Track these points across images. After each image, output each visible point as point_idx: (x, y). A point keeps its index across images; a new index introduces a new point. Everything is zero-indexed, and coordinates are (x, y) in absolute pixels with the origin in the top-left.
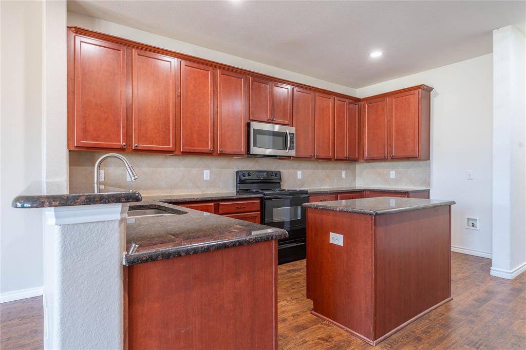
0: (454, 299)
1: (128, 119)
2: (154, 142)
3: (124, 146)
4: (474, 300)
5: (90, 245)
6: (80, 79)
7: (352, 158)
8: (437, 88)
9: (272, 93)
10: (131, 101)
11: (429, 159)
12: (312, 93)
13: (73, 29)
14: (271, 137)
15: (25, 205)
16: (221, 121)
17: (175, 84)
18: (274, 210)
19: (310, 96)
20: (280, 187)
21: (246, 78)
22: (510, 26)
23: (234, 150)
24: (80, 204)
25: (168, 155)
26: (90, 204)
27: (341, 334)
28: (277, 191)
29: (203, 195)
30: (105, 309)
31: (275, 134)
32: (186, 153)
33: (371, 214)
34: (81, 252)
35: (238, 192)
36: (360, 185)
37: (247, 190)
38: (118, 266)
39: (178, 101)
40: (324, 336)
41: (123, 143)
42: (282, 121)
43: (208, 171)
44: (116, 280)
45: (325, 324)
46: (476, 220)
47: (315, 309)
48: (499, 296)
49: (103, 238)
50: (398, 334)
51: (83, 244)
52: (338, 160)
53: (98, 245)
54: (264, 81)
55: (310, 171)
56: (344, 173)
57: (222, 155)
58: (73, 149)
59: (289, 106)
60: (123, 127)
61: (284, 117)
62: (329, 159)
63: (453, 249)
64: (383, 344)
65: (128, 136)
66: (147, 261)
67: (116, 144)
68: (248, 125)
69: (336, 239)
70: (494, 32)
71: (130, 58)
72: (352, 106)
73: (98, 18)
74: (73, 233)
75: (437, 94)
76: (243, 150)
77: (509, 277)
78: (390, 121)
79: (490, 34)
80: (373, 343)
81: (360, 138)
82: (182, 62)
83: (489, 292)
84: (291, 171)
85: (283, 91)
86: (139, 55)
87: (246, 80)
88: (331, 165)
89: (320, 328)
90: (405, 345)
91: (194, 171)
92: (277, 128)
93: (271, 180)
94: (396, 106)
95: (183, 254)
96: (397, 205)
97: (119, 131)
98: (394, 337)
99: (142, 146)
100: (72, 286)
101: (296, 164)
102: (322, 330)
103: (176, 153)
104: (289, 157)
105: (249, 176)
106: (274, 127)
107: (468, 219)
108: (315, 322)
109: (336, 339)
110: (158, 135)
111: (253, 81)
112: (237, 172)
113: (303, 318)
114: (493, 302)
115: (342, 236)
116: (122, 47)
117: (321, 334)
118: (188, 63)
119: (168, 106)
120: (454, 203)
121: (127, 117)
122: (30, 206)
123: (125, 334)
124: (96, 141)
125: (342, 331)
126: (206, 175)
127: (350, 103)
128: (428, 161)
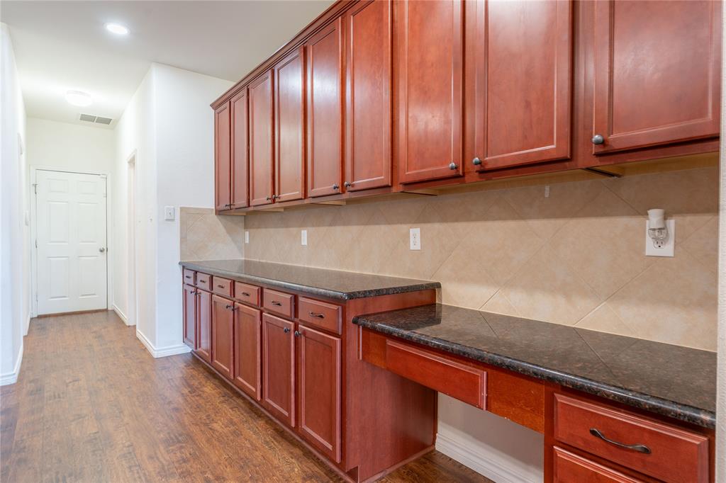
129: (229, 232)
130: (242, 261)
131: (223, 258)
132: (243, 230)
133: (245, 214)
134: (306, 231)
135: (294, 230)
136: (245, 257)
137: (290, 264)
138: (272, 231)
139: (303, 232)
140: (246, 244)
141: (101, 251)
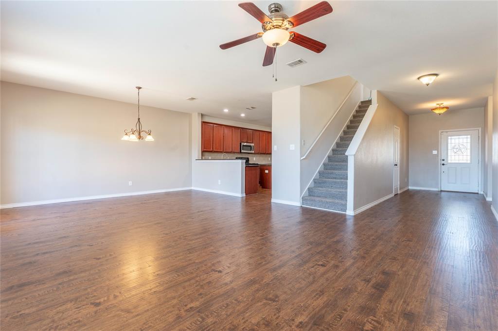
3: (212, 150)
9: (247, 133)
12: (259, 132)
16: (233, 143)
23: (237, 151)
52: (267, 154)
54: (245, 130)
55: (258, 158)
57: (234, 153)
59: (252, 137)
61: (251, 141)
62: (264, 154)
68: (241, 144)
71: (213, 127)
82: (224, 127)
84: (252, 157)
85: (250, 132)
87: (240, 130)
92: (248, 144)
99: (216, 150)
104: (252, 153)
112: (236, 158)
119: (221, 139)
121: (213, 143)
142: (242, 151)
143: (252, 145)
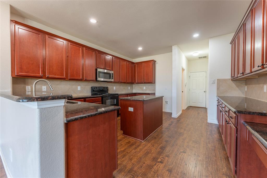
0: (164, 125)
1: (44, 64)
2: (57, 75)
3: (42, 76)
4: (169, 125)
5: (52, 116)
6: (18, 45)
7: (132, 83)
8: (157, 61)
9: (105, 58)
10: (45, 57)
11: (155, 83)
12: (119, 60)
13: (14, 22)
14: (103, 74)
15: (24, 101)
16: (86, 67)
17: (66, 52)
18: (107, 101)
19: (118, 60)
20: (108, 93)
21: (95, 52)
22: (176, 45)
23: (91, 79)
24: (49, 100)
25: (62, 80)
26: (53, 100)
27: (133, 140)
28: (107, 94)
29: (78, 96)
30: (58, 140)
31: (104, 73)
32: (70, 80)
33: (142, 101)
34: (48, 119)
35: (92, 95)
36: (134, 91)
37: (96, 94)
38: (63, 123)
39: (67, 58)
40: (127, 142)
41: (41, 75)
42: (109, 69)
43: (80, 87)
44: (62, 129)
45: (127, 138)
46: (167, 101)
47: (124, 134)
48: (174, 123)
49: (57, 113)
50: (150, 138)
51: (49, 116)
52: (128, 83)
53: (55, 116)
54: (102, 54)
55: (118, 87)
56: (129, 87)
57: (86, 80)
58: (15, 76)
59: (111, 64)
60: (41, 68)
61: (110, 67)
62: (125, 83)
63: (163, 111)
64: (146, 141)
65: (44, 72)
66: (74, 120)
67: (38, 75)
68: (96, 70)
69: (131, 109)
70: (173, 46)
71: (45, 39)
72: (132, 65)
73: (27, 18)
74: (45, 111)
75: (157, 63)
76: (94, 79)
77: (176, 117)
78: (144, 71)
79: (172, 47)
80: (143, 141)
81: (135, 76)
82: (69, 43)
83: (172, 122)
84: (112, 87)
85: (109, 58)
86: (49, 37)
87: (96, 53)
88: (125, 85)
89: (126, 139)
90: (152, 140)
91: (74, 87)
92: (106, 71)
93: (104, 90)
94: (146, 66)
95: (87, 117)
96: (146, 98)
97: (40, 69)
98: (148, 139)
99: (51, 76)
100: (44, 133)
101: (113, 84)
102: (127, 140)
103: (66, 79)
104: (111, 82)
105: (96, 88)
106: (104, 71)
107: (166, 101)
108: (124, 138)
109: (131, 142)
110: (58, 72)
111: (98, 53)
112: (91, 87)
113: (120, 137)
114: (173, 125)
115: (133, 108)
116: (40, 33)
117: (127, 141)
118: (71, 44)
119: (63, 60)
120: (163, 96)
121: (43, 63)
122: (26, 101)
123: (65, 149)
124: (28, 73)
125: (133, 139)
126: (79, 88)
127: (131, 64)
128: (155, 84)
129: (238, 86)
130: (244, 97)
131: (235, 96)
132: (245, 86)
133: (245, 80)
134: (266, 86)
135: (261, 85)
136: (246, 95)
137: (260, 100)
138: (254, 86)
139: (264, 86)
140: (246, 91)
141: (205, 92)
142: (99, 79)
143: (111, 72)
